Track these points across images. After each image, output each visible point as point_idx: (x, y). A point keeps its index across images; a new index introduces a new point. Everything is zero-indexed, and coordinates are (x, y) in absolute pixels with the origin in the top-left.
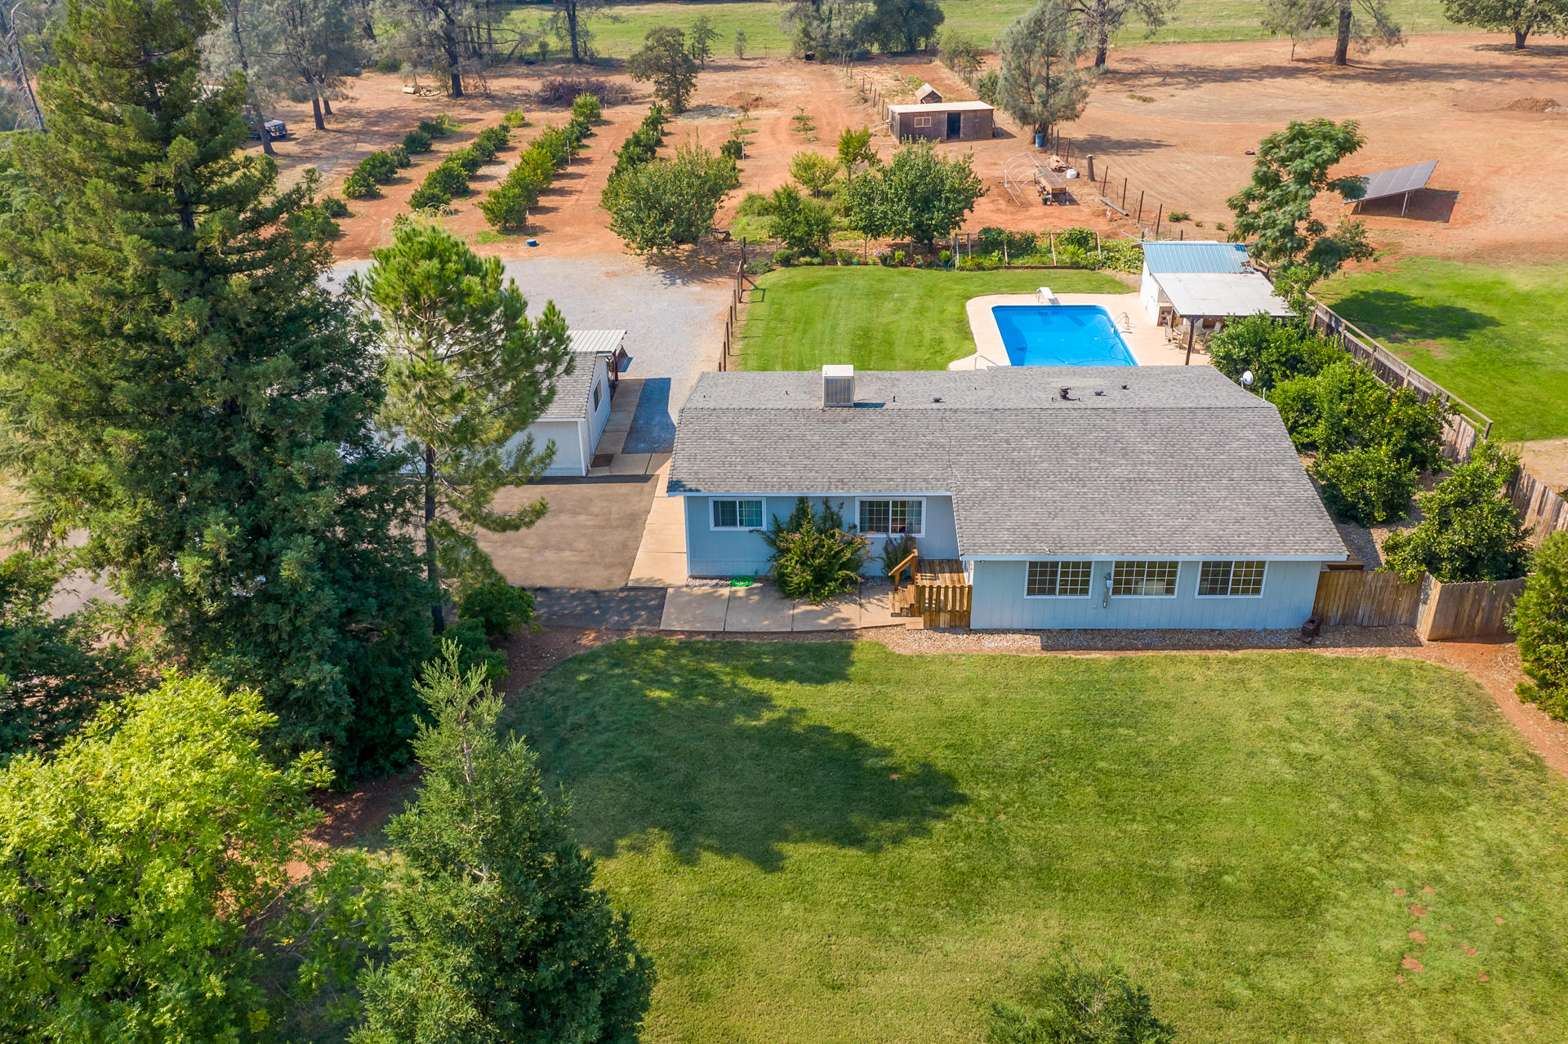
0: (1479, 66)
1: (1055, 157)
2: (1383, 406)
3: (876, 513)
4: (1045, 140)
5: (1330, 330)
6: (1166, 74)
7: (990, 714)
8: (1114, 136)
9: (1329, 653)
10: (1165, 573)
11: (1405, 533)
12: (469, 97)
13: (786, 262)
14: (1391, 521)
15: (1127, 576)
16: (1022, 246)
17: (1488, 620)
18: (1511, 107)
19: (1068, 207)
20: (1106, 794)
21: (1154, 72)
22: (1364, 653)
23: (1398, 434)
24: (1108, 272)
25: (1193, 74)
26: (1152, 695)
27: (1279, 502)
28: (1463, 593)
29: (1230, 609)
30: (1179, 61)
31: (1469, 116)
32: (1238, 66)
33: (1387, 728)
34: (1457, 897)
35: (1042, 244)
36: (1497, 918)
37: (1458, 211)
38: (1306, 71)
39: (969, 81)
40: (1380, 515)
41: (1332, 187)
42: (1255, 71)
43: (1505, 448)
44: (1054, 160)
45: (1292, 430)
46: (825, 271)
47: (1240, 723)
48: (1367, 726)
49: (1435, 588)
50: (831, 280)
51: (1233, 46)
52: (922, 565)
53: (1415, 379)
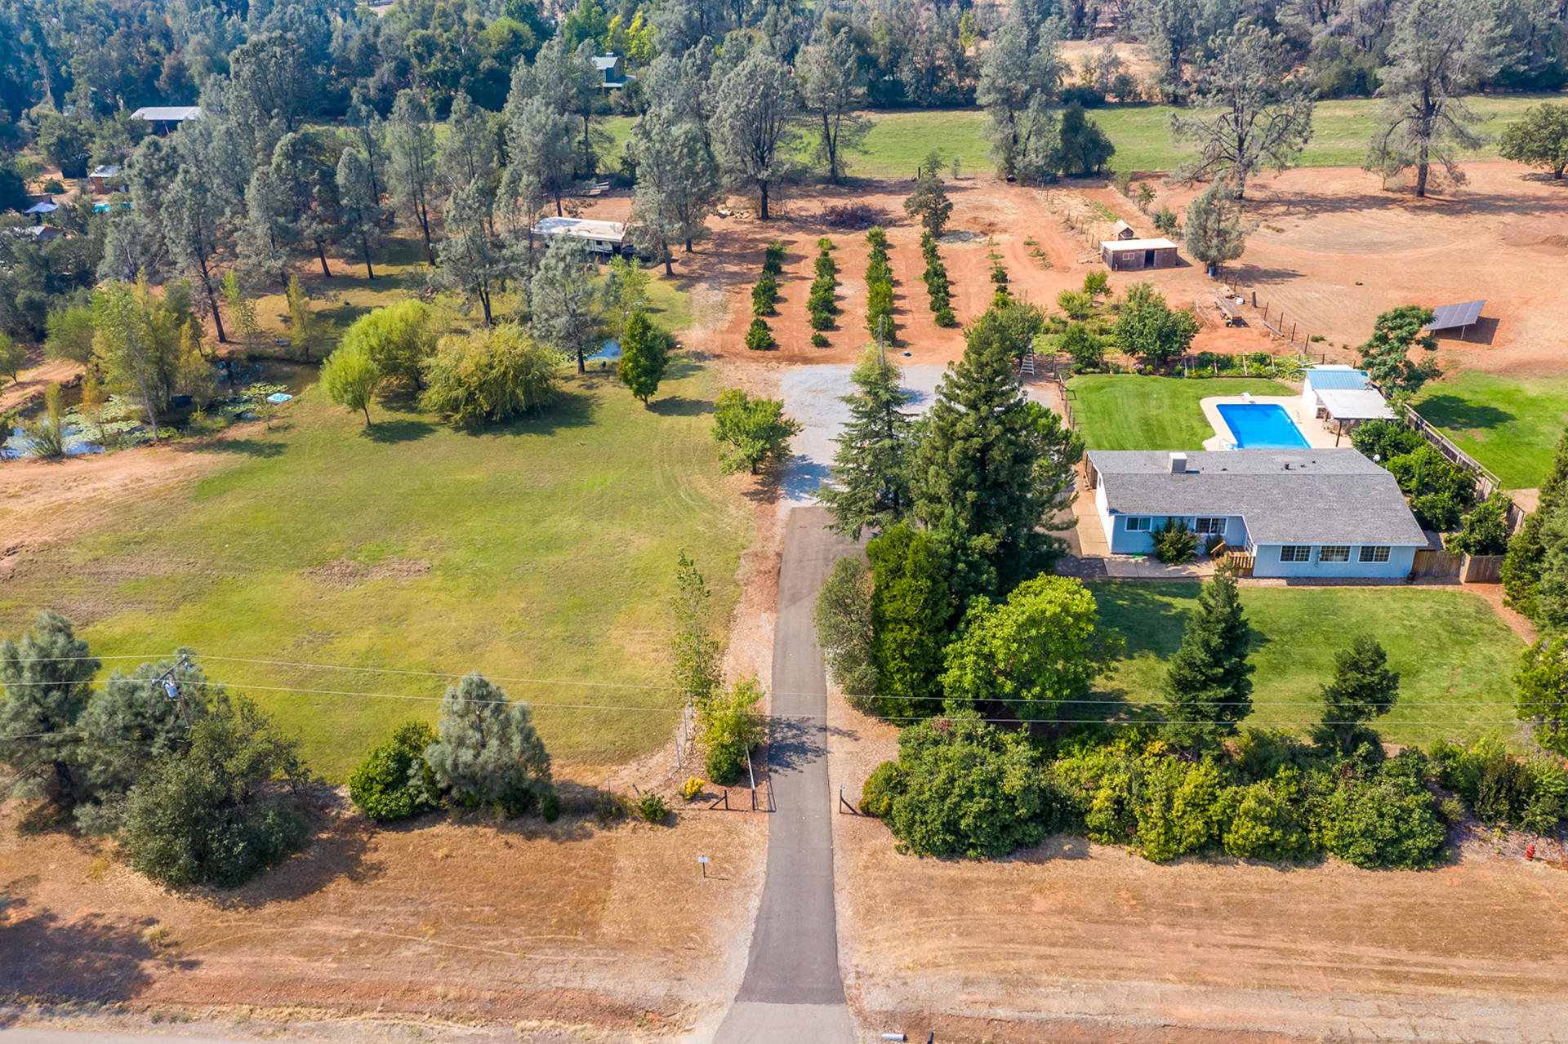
0: (1525, 198)
1: (1226, 287)
2: (1446, 472)
3: (1203, 524)
4: (1216, 271)
5: (1418, 427)
6: (1289, 203)
7: (1271, 610)
8: (1263, 266)
9: (1420, 587)
10: (1344, 551)
11: (1455, 534)
12: (775, 220)
13: (1079, 372)
14: (1449, 529)
15: (1327, 552)
16: (1225, 363)
17: (1493, 573)
18: (1543, 242)
19: (1243, 329)
20: (1328, 639)
21: (1280, 201)
22: (1435, 587)
23: (1454, 487)
24: (1279, 380)
25: (1309, 203)
26: (1341, 604)
27: (1396, 520)
28: (1481, 561)
29: (1374, 568)
30: (1297, 189)
31: (1512, 250)
32: (1342, 195)
33: (1445, 616)
34: (1471, 671)
35: (1237, 361)
36: (1486, 677)
37: (1498, 335)
38: (1394, 201)
39: (1145, 211)
40: (1443, 527)
41: (1418, 342)
42: (1355, 201)
43: (1507, 493)
44: (1225, 289)
45: (1399, 482)
46: (1103, 378)
47: (1381, 614)
48: (1436, 615)
49: (1468, 558)
50: (1111, 384)
51: (1337, 171)
52: (1226, 548)
53: (1463, 456)
